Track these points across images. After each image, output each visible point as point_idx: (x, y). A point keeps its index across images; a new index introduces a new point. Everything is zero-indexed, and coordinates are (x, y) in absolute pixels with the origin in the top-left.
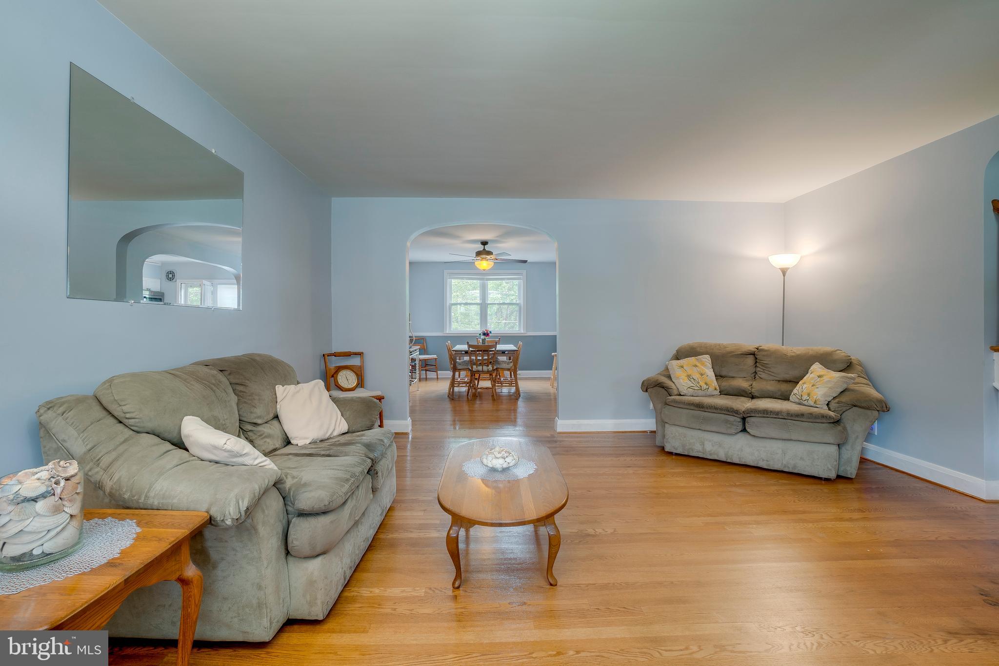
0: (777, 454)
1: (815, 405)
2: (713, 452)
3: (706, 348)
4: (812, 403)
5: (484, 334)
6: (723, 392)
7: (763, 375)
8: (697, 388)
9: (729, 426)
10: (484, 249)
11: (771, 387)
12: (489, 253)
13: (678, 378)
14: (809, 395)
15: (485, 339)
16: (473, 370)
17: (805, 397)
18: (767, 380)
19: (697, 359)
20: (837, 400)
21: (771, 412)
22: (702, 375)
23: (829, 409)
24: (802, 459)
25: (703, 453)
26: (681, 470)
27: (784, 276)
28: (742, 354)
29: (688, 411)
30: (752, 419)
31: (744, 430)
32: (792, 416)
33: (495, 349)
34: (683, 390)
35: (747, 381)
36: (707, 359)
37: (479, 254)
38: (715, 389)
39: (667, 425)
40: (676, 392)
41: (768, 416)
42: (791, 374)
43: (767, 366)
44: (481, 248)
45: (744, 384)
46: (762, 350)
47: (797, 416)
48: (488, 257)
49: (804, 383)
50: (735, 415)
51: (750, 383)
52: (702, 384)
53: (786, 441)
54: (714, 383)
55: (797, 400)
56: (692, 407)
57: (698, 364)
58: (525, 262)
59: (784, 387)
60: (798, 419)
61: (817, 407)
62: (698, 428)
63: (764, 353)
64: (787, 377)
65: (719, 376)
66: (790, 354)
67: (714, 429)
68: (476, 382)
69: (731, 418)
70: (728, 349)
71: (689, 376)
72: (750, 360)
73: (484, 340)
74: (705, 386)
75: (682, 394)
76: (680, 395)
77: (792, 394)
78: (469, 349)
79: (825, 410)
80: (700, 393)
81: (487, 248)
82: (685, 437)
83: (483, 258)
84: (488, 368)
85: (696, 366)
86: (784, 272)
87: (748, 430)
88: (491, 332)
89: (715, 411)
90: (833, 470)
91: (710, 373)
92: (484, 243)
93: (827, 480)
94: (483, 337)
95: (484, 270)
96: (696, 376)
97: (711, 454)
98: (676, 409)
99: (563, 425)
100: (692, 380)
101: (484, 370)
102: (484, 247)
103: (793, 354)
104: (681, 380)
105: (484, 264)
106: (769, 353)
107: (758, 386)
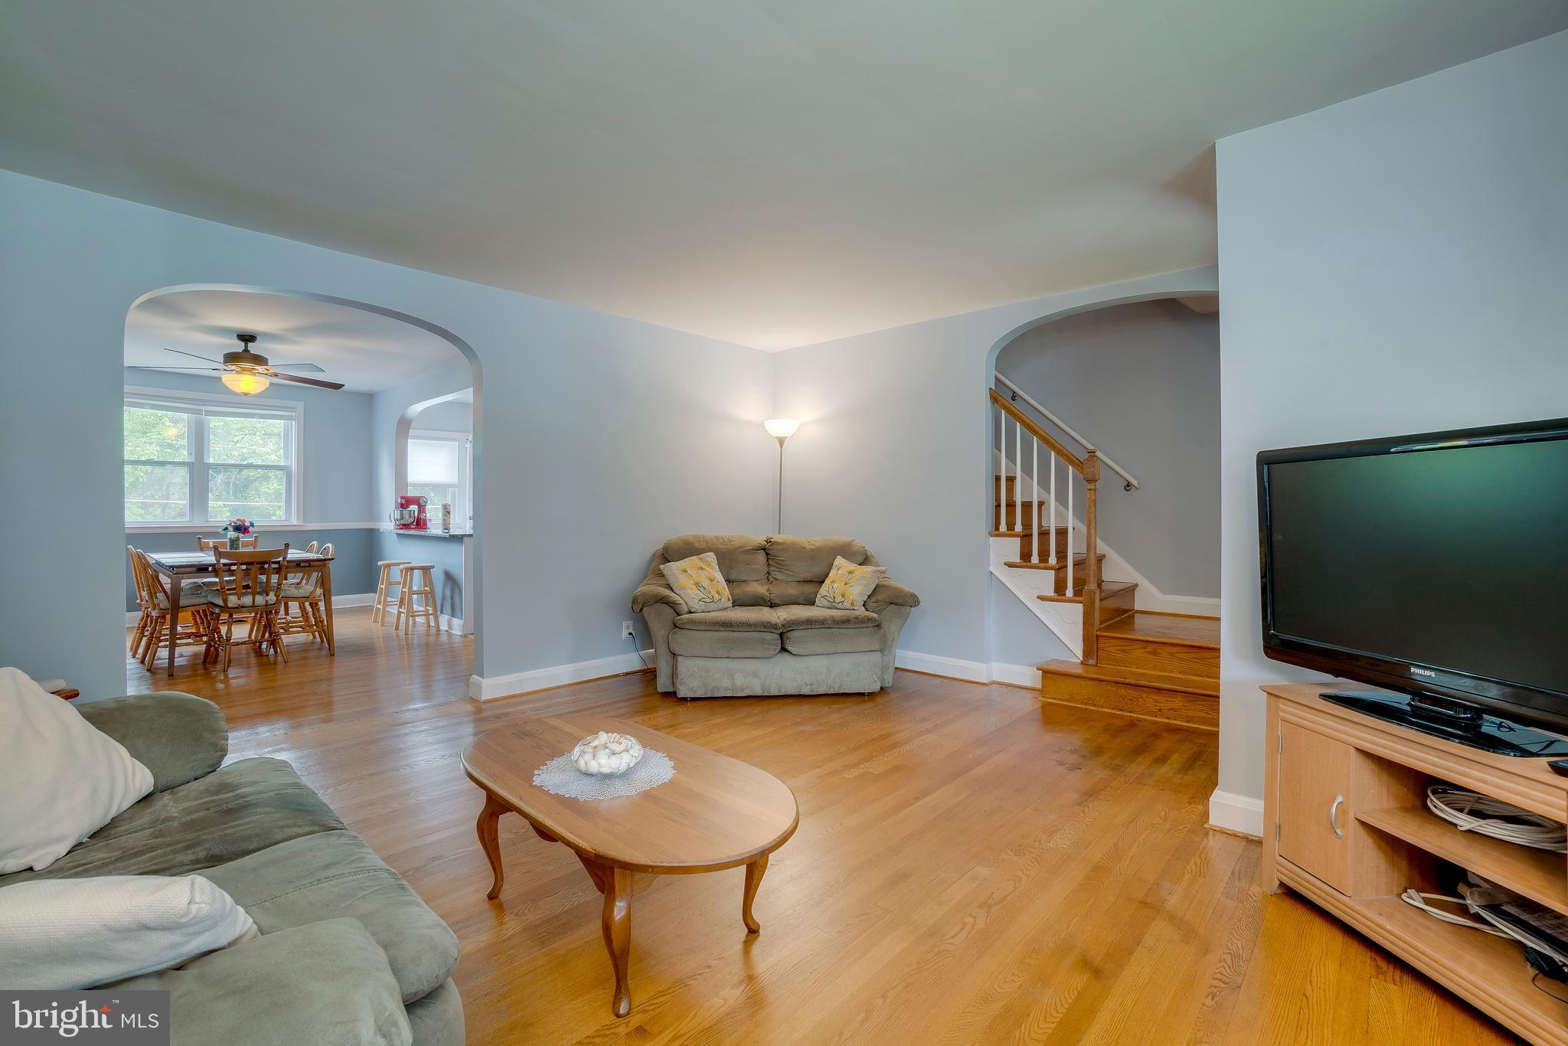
0: (822, 673)
1: (852, 608)
2: (745, 685)
3: (707, 542)
4: (848, 606)
5: (237, 529)
6: (738, 603)
7: (779, 576)
8: (709, 600)
9: (767, 646)
10: (246, 350)
11: (793, 590)
12: (259, 360)
13: (684, 588)
14: (843, 596)
15: (238, 539)
16: (230, 605)
17: (839, 599)
18: (787, 582)
19: (701, 559)
20: (873, 599)
21: (816, 621)
22: (711, 580)
23: (867, 610)
24: (848, 674)
25: (733, 690)
26: (720, 720)
27: (781, 447)
28: (752, 549)
29: (710, 633)
30: (794, 634)
31: (784, 649)
32: (838, 623)
33: (284, 559)
34: (695, 605)
35: (762, 585)
36: (711, 557)
37: (231, 358)
38: (729, 599)
39: (680, 659)
40: (686, 610)
41: (813, 627)
42: (815, 571)
43: (784, 563)
44: (239, 347)
45: (760, 589)
46: (776, 543)
47: (843, 622)
48: (260, 369)
49: (833, 582)
50: (773, 631)
51: (766, 587)
52: (714, 593)
53: (831, 656)
54: (726, 592)
55: (827, 604)
56: (717, 628)
57: (704, 567)
58: (338, 386)
59: (808, 589)
60: (844, 626)
61: (854, 610)
62: (726, 655)
63: (780, 547)
64: (808, 576)
65: (729, 581)
66: (809, 547)
67: (748, 654)
68: (224, 630)
69: (768, 636)
70: (736, 543)
71: (697, 584)
72: (761, 557)
73: (234, 543)
74: (717, 597)
75: (693, 610)
76: (690, 612)
77: (819, 596)
78: (218, 561)
79: (861, 612)
80: (713, 606)
81: (253, 348)
82: (708, 672)
83: (244, 370)
84: (268, 598)
85: (702, 569)
86: (781, 441)
87: (789, 648)
88: (252, 525)
89: (747, 629)
90: (878, 680)
91: (720, 577)
92: (247, 338)
93: (871, 694)
94: (232, 534)
95: (246, 394)
96: (706, 583)
97: (742, 690)
98: (693, 632)
99: (492, 686)
100: (702, 589)
101: (257, 603)
102: (246, 346)
103: (813, 547)
104: (689, 590)
105: (247, 382)
106: (788, 548)
107: (778, 591)
